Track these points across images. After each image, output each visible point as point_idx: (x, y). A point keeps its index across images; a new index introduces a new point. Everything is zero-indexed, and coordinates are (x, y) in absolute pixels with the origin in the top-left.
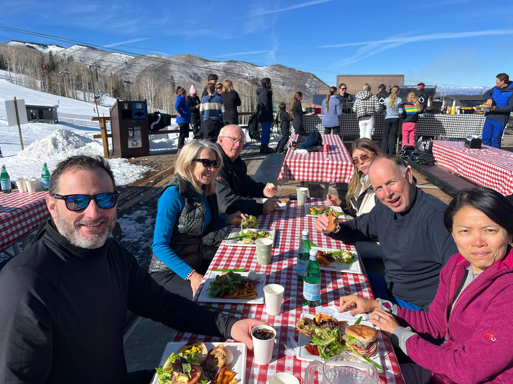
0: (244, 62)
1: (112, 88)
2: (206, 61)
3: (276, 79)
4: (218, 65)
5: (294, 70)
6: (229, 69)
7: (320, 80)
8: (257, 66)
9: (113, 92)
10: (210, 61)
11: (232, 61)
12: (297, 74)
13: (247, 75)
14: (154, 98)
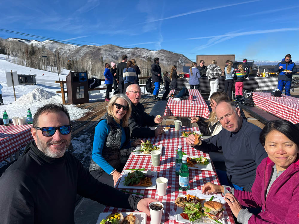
0: (143, 48)
1: (67, 64)
2: (121, 48)
3: (161, 58)
4: (128, 50)
5: (172, 53)
6: (135, 52)
7: (187, 58)
8: (151, 51)
9: (68, 67)
10: (123, 48)
11: (136, 48)
12: (174, 55)
13: (145, 56)
14: (92, 69)
